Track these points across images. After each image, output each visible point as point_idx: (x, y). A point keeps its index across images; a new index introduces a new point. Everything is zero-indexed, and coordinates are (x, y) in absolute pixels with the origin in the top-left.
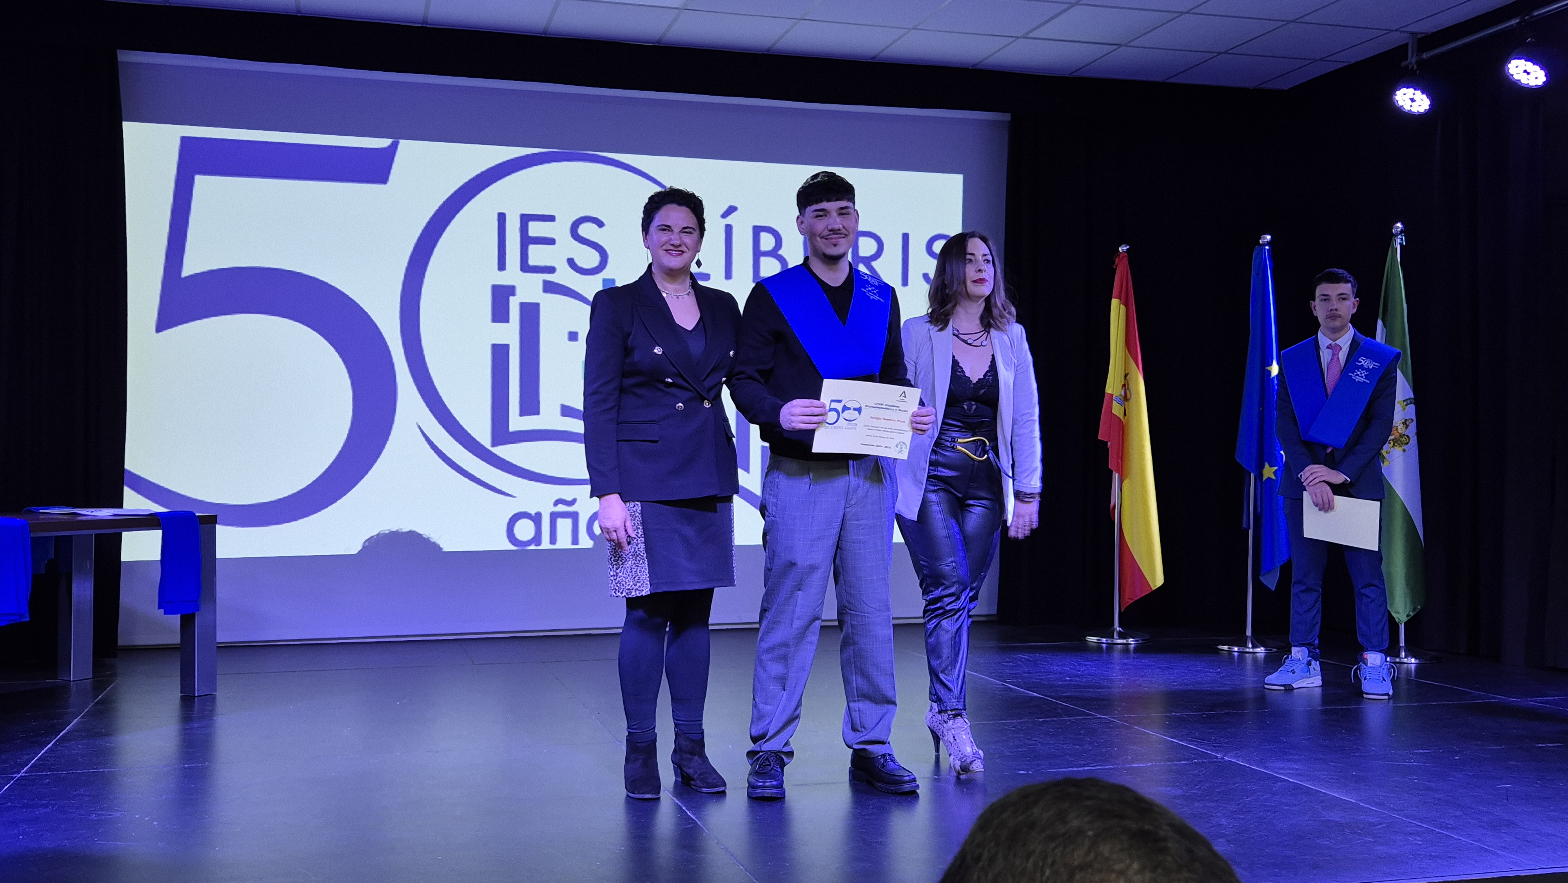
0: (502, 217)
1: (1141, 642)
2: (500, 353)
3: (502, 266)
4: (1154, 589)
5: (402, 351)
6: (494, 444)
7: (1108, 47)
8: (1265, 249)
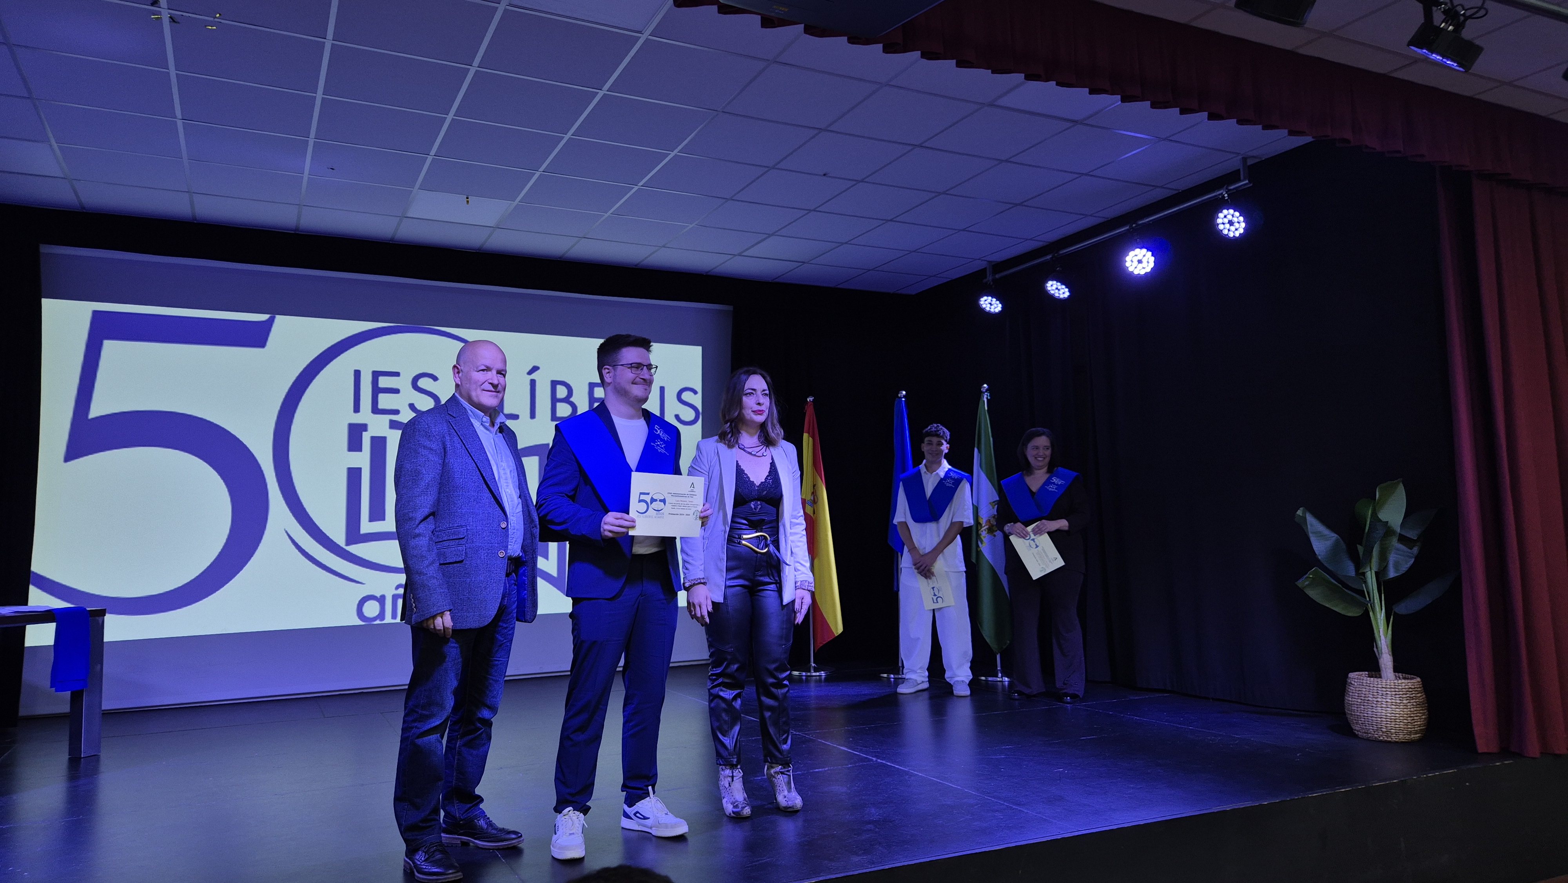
0: (357, 374)
1: (828, 674)
2: (354, 475)
3: (357, 409)
4: (836, 635)
5: (274, 474)
6: (348, 544)
7: (797, 263)
8: (902, 401)
